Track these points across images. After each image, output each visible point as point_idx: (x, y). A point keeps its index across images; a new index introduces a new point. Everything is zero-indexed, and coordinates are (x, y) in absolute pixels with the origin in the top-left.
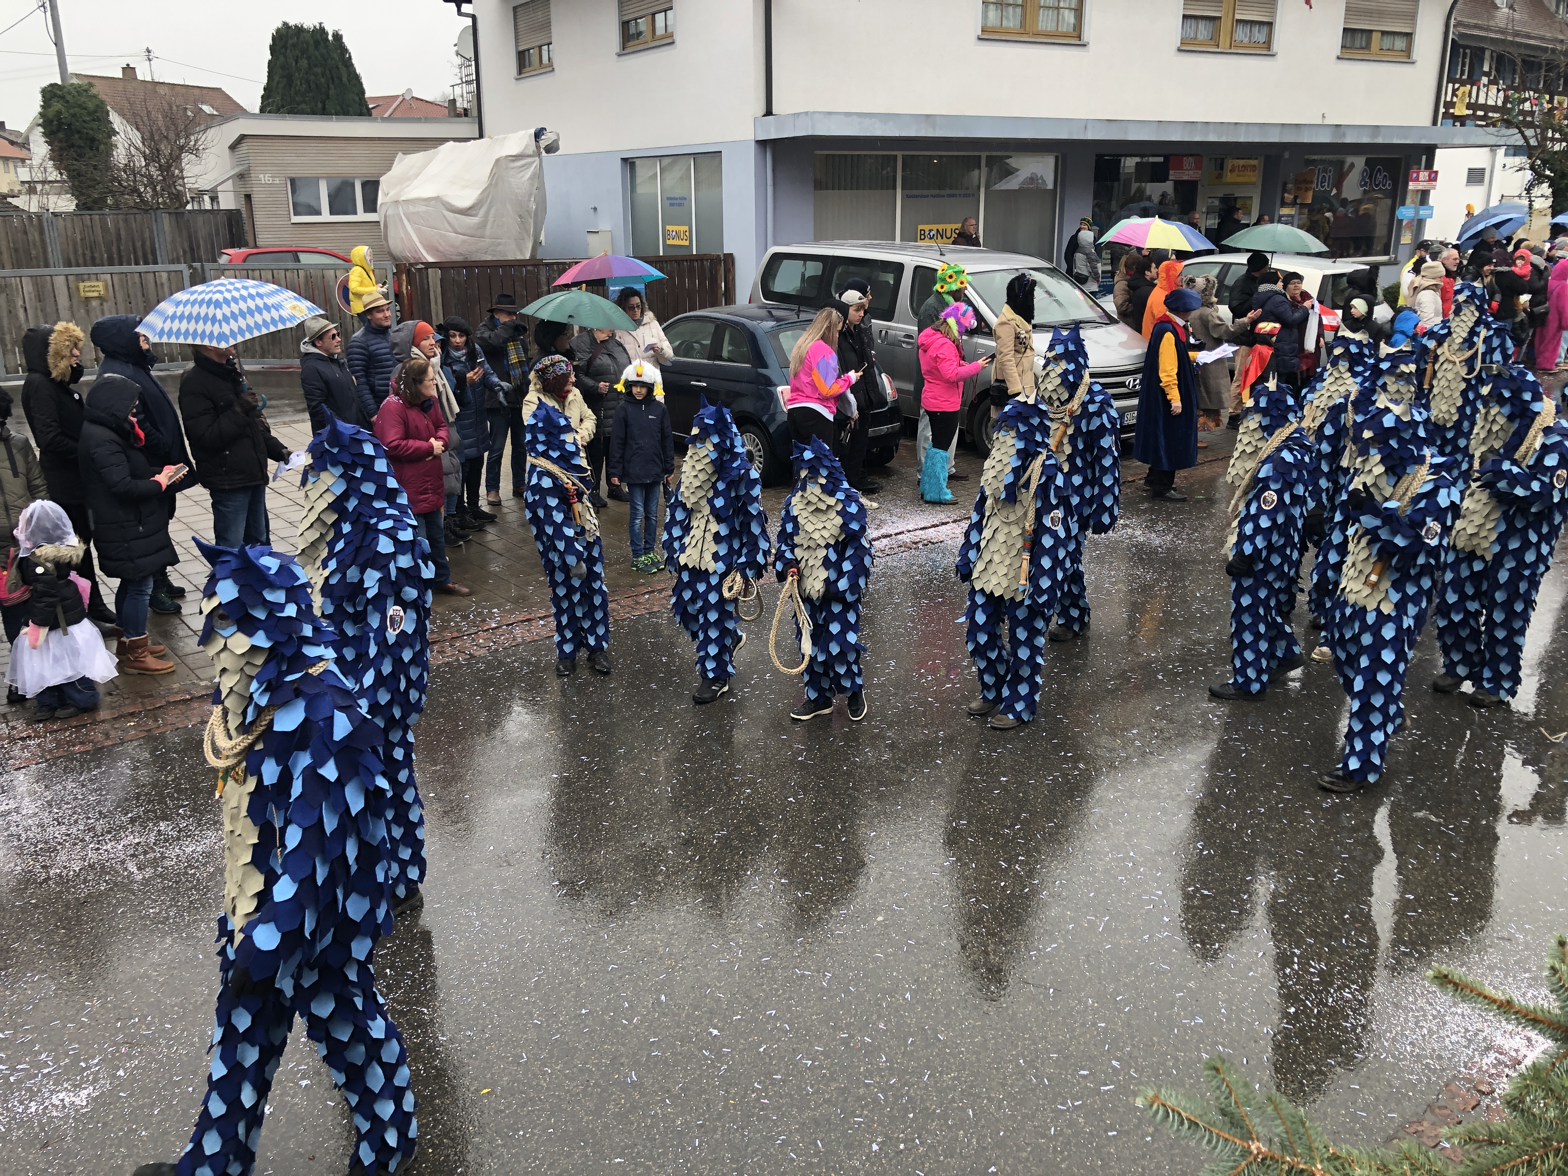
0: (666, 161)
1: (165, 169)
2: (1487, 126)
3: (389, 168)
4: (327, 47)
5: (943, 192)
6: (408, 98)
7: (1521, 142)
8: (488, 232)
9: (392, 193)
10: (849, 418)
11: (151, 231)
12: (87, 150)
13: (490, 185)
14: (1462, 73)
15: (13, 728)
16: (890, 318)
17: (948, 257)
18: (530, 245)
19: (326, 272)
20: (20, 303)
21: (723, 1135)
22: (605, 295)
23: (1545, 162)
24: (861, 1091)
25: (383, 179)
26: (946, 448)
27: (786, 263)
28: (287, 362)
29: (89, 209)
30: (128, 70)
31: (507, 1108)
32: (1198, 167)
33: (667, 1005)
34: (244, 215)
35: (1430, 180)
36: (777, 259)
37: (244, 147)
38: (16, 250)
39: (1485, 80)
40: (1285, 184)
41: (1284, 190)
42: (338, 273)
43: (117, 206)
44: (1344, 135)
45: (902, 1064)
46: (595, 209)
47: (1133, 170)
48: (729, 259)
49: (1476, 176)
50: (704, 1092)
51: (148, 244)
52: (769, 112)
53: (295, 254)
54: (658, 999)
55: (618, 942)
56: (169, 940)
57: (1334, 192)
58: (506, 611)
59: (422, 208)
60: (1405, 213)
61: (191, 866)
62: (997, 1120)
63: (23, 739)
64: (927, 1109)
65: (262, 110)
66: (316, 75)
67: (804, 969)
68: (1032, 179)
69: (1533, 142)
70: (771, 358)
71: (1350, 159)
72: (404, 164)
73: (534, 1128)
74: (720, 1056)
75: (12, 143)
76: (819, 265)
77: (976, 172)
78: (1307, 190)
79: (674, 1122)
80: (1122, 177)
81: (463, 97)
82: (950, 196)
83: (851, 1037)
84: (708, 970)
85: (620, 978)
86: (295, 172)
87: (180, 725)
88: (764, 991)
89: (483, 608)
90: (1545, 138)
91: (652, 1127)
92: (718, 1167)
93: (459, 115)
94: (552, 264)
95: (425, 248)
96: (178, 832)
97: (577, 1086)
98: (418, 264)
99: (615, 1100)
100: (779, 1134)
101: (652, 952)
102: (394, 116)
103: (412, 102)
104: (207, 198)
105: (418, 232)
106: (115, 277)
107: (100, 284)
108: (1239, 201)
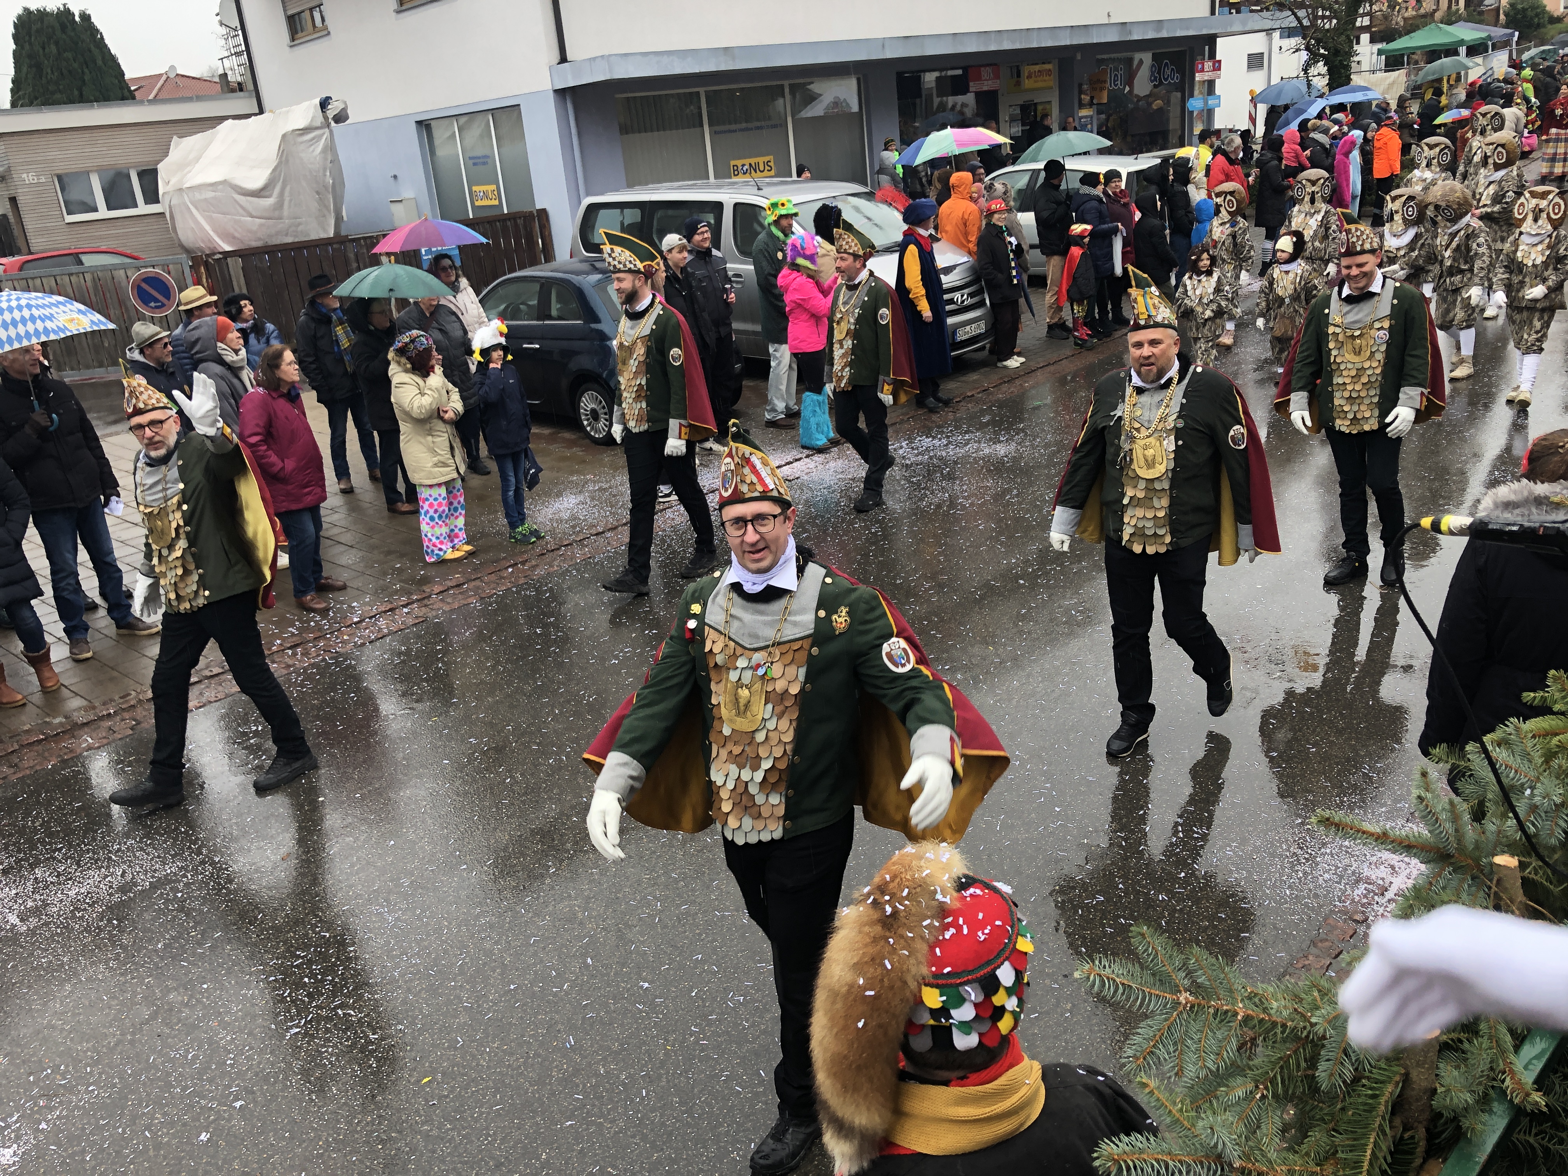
0: (463, 120)
2: (1261, 10)
3: (166, 154)
4: (74, 29)
5: (750, 125)
6: (172, 75)
7: (1295, 24)
8: (286, 213)
9: (173, 181)
13: (280, 162)
17: (766, 191)
18: (332, 222)
19: (115, 273)
21: (668, 1082)
22: (419, 266)
23: (1318, 41)
25: (160, 167)
27: (603, 213)
31: (451, 1092)
32: (997, 76)
33: (595, 967)
34: (12, 219)
35: (1214, 70)
36: (593, 209)
40: (1080, 85)
41: (1081, 92)
42: (129, 274)
44: (1130, 33)
46: (395, 177)
47: (933, 85)
48: (543, 214)
49: (1255, 61)
50: (644, 1043)
52: (563, 59)
53: (76, 258)
54: (585, 962)
55: (536, 914)
56: (68, 987)
57: (1127, 89)
58: (365, 604)
59: (210, 194)
60: (1195, 104)
61: (78, 909)
65: (14, 104)
66: (67, 60)
67: (723, 910)
68: (836, 103)
69: (1306, 22)
70: (602, 313)
71: (1137, 56)
72: (181, 148)
73: (481, 1107)
74: (653, 1006)
76: (637, 212)
77: (780, 101)
78: (1102, 89)
79: (618, 1077)
80: (924, 93)
81: (235, 70)
82: (758, 128)
84: (630, 927)
85: (544, 948)
86: (61, 168)
87: (38, 768)
88: (687, 937)
89: (342, 603)
90: (1316, 17)
91: (597, 1085)
92: (668, 1112)
93: (233, 91)
94: (359, 239)
95: (219, 236)
96: (57, 876)
97: (517, 1059)
98: (214, 254)
99: (557, 1066)
100: (722, 1070)
101: (571, 919)
102: (160, 97)
103: (178, 80)
105: (210, 220)
108: (1040, 108)
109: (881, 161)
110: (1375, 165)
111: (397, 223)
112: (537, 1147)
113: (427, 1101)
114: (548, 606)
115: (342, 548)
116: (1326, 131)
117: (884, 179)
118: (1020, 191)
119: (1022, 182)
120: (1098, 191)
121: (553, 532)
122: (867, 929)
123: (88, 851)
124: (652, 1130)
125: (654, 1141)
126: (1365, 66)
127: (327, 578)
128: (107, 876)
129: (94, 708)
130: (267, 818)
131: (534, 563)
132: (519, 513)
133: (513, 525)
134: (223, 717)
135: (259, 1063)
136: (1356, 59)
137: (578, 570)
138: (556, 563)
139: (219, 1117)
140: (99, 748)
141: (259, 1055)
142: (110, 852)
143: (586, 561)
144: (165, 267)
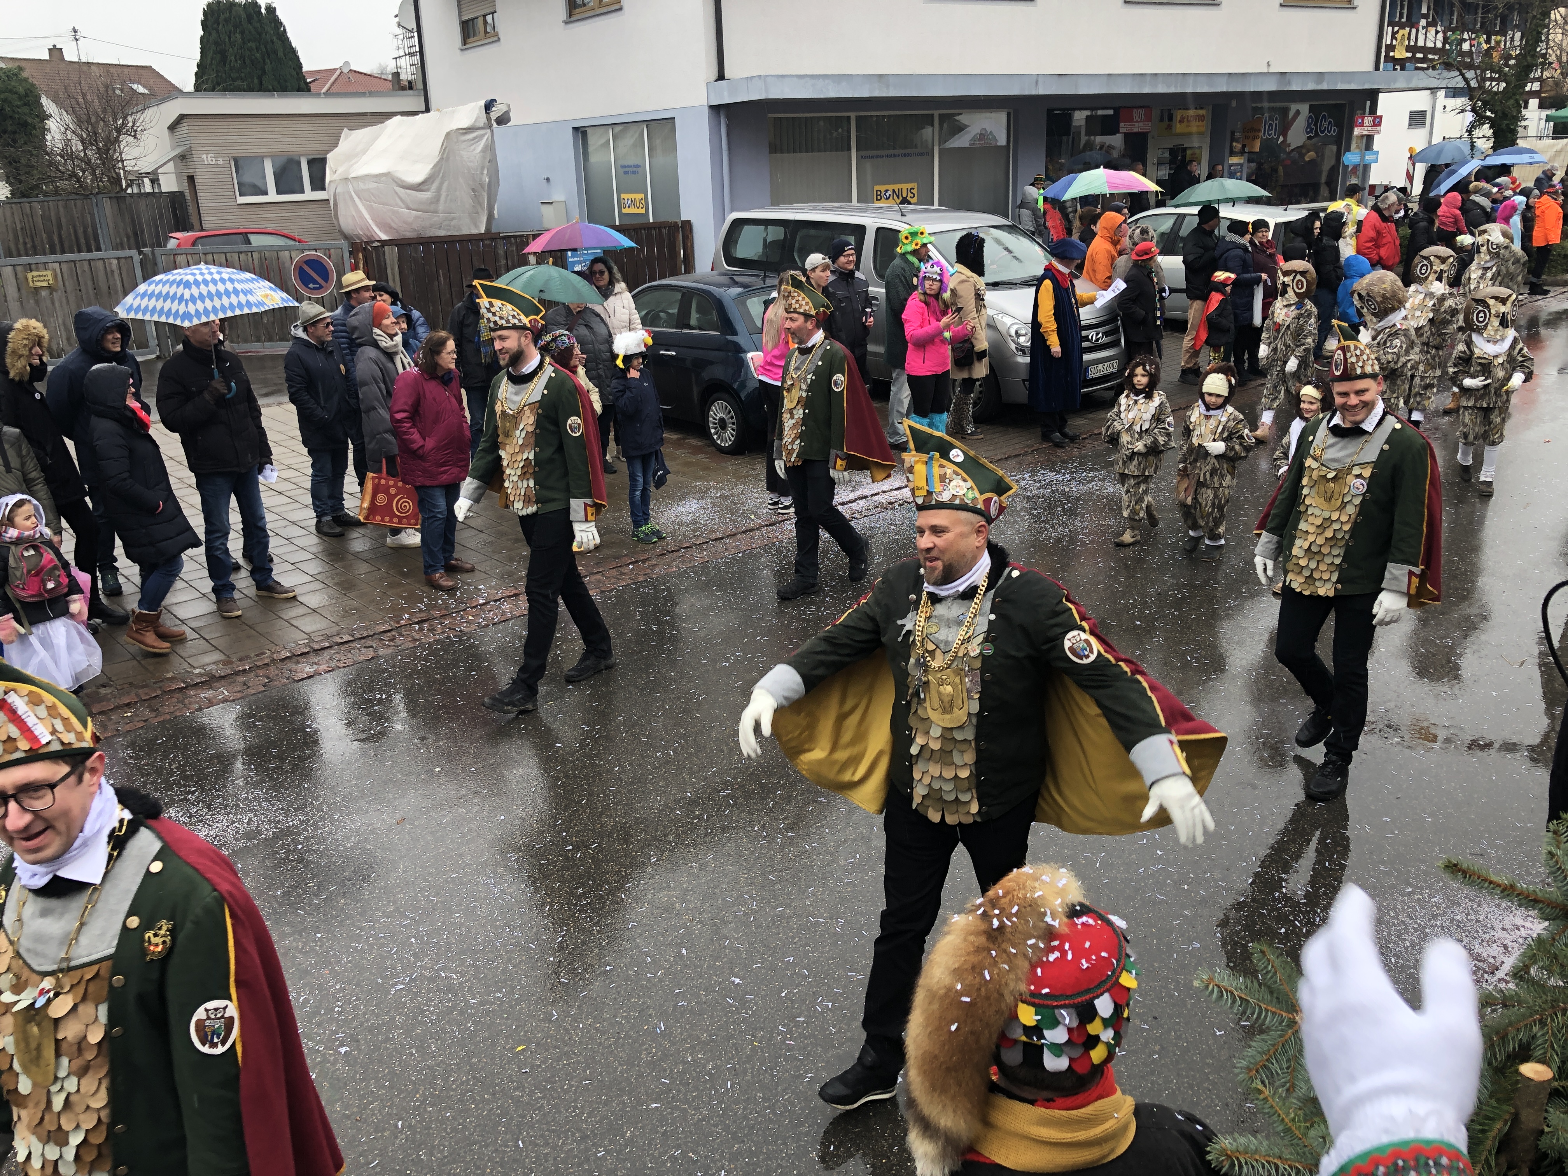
0: (618, 129)
1: (104, 152)
2: (1427, 69)
3: (335, 144)
4: (260, 21)
5: (896, 152)
6: (346, 71)
7: (1462, 84)
8: (441, 207)
9: (340, 170)
11: (93, 217)
12: (21, 135)
13: (442, 159)
14: (1401, 16)
17: (909, 218)
18: (484, 219)
19: (281, 254)
21: (753, 1076)
23: (1485, 103)
25: (328, 156)
27: (747, 228)
29: (24, 196)
30: (56, 52)
31: (544, 1062)
32: (1148, 118)
33: (689, 959)
34: (188, 197)
35: (1374, 125)
36: (738, 224)
37: (184, 128)
39: (1423, 22)
40: (1233, 133)
41: (1233, 139)
42: (293, 254)
43: (55, 192)
44: (1289, 83)
46: (548, 180)
47: (1083, 123)
48: (687, 226)
49: (1417, 119)
50: (732, 1037)
51: (90, 230)
52: (721, 77)
53: (245, 237)
54: (680, 952)
55: (635, 901)
57: (1281, 139)
58: (491, 587)
59: (372, 185)
60: (1351, 158)
65: (197, 88)
66: (250, 49)
67: (818, 916)
68: (982, 136)
69: (1473, 84)
70: (739, 326)
71: (1294, 107)
72: (351, 139)
73: (571, 1080)
74: (743, 1002)
76: (779, 230)
77: (929, 130)
78: (1255, 138)
79: (704, 1067)
80: (1073, 130)
81: (408, 71)
82: (905, 155)
84: (725, 922)
85: (641, 935)
86: (240, 151)
87: (178, 714)
88: (780, 939)
89: (469, 584)
90: (1484, 79)
91: (684, 1072)
92: (751, 1106)
93: (403, 88)
94: (510, 237)
95: (377, 226)
96: (190, 817)
97: (609, 1038)
98: (373, 242)
99: (646, 1049)
100: (807, 1072)
101: (668, 909)
102: (333, 90)
103: (350, 75)
104: (146, 181)
105: (370, 209)
106: (64, 266)
107: (49, 273)
108: (1188, 152)
109: (1024, 194)
110: (1534, 233)
111: (546, 225)
112: (622, 1125)
113: (520, 1068)
114: (665, 604)
115: (473, 532)
116: (1487, 194)
117: (1025, 213)
118: (1162, 234)
119: (1166, 225)
120: (1245, 240)
121: (673, 534)
122: (972, 938)
123: (219, 796)
124: (735, 1122)
125: (736, 1132)
126: (1532, 132)
127: (456, 560)
128: (234, 822)
129: (231, 663)
130: (386, 783)
131: (654, 562)
132: (644, 513)
133: (637, 524)
134: (349, 683)
135: (365, 1014)
136: (1523, 123)
137: (695, 573)
138: (675, 564)
139: (325, 1060)
140: (234, 701)
141: (365, 1006)
142: (238, 799)
143: (704, 565)
144: (327, 251)
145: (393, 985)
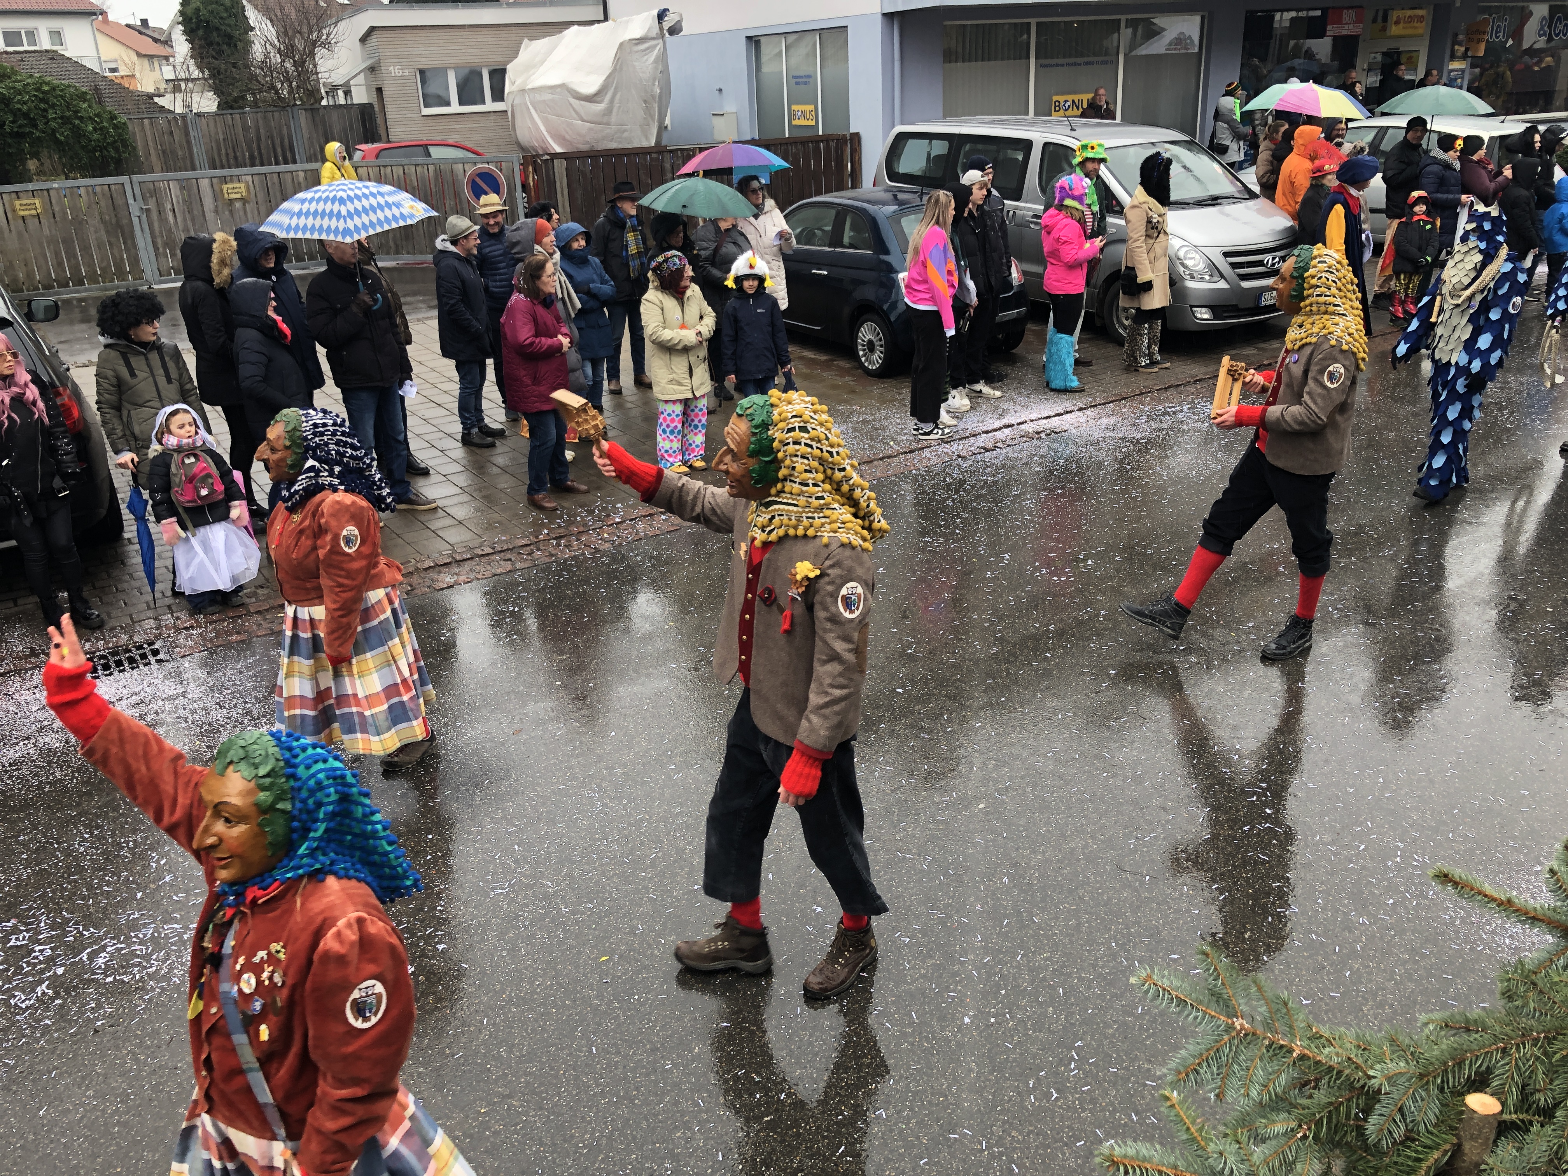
0: (792, 38)
1: (300, 64)
3: (516, 54)
5: (1080, 60)
8: (614, 118)
9: (518, 81)
10: (968, 306)
11: (289, 127)
12: (225, 47)
13: (615, 70)
15: (178, 618)
16: (1018, 199)
18: (655, 132)
19: (456, 166)
20: (169, 206)
24: (956, 968)
25: (510, 67)
26: (1071, 333)
27: (911, 142)
28: (420, 258)
29: (231, 108)
31: (624, 974)
33: (774, 883)
34: (377, 109)
36: (902, 138)
37: (373, 40)
38: (164, 152)
40: (1456, 35)
41: (1455, 43)
42: (467, 168)
43: (255, 104)
45: (996, 944)
46: (720, 90)
47: (1288, 26)
48: (856, 138)
51: (286, 141)
53: (425, 148)
57: (1511, 42)
58: (629, 506)
59: (548, 96)
62: (1087, 998)
63: (186, 629)
64: (1019, 986)
67: (906, 852)
68: (1177, 41)
70: (892, 244)
71: (1528, 7)
72: (531, 49)
73: (648, 993)
74: (822, 932)
75: (156, 40)
76: (946, 144)
77: (1114, 37)
80: (1275, 36)
82: (1087, 63)
83: (948, 916)
86: (425, 63)
89: (608, 503)
94: (676, 150)
95: (552, 137)
98: (544, 154)
104: (340, 93)
105: (545, 121)
106: (256, 178)
107: (242, 185)
108: (1403, 56)
111: (716, 138)
113: (601, 978)
127: (572, 481)
139: (423, 955)
144: (498, 164)
145: (493, 889)
